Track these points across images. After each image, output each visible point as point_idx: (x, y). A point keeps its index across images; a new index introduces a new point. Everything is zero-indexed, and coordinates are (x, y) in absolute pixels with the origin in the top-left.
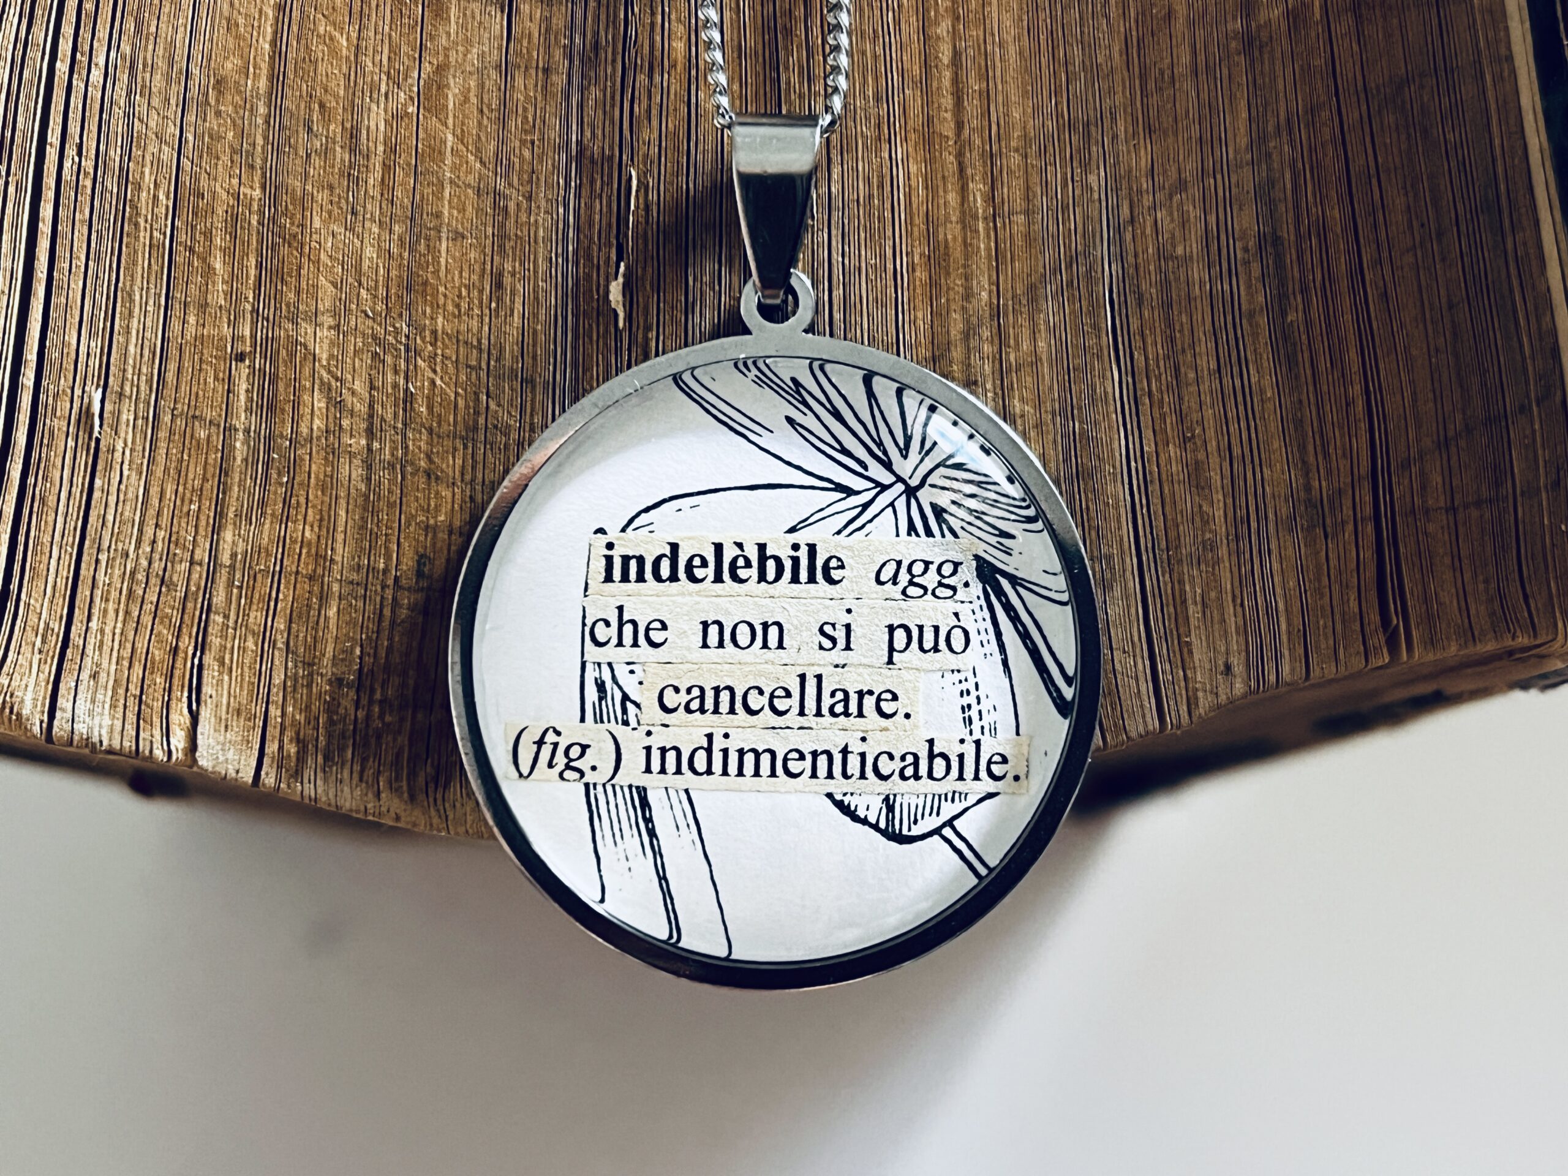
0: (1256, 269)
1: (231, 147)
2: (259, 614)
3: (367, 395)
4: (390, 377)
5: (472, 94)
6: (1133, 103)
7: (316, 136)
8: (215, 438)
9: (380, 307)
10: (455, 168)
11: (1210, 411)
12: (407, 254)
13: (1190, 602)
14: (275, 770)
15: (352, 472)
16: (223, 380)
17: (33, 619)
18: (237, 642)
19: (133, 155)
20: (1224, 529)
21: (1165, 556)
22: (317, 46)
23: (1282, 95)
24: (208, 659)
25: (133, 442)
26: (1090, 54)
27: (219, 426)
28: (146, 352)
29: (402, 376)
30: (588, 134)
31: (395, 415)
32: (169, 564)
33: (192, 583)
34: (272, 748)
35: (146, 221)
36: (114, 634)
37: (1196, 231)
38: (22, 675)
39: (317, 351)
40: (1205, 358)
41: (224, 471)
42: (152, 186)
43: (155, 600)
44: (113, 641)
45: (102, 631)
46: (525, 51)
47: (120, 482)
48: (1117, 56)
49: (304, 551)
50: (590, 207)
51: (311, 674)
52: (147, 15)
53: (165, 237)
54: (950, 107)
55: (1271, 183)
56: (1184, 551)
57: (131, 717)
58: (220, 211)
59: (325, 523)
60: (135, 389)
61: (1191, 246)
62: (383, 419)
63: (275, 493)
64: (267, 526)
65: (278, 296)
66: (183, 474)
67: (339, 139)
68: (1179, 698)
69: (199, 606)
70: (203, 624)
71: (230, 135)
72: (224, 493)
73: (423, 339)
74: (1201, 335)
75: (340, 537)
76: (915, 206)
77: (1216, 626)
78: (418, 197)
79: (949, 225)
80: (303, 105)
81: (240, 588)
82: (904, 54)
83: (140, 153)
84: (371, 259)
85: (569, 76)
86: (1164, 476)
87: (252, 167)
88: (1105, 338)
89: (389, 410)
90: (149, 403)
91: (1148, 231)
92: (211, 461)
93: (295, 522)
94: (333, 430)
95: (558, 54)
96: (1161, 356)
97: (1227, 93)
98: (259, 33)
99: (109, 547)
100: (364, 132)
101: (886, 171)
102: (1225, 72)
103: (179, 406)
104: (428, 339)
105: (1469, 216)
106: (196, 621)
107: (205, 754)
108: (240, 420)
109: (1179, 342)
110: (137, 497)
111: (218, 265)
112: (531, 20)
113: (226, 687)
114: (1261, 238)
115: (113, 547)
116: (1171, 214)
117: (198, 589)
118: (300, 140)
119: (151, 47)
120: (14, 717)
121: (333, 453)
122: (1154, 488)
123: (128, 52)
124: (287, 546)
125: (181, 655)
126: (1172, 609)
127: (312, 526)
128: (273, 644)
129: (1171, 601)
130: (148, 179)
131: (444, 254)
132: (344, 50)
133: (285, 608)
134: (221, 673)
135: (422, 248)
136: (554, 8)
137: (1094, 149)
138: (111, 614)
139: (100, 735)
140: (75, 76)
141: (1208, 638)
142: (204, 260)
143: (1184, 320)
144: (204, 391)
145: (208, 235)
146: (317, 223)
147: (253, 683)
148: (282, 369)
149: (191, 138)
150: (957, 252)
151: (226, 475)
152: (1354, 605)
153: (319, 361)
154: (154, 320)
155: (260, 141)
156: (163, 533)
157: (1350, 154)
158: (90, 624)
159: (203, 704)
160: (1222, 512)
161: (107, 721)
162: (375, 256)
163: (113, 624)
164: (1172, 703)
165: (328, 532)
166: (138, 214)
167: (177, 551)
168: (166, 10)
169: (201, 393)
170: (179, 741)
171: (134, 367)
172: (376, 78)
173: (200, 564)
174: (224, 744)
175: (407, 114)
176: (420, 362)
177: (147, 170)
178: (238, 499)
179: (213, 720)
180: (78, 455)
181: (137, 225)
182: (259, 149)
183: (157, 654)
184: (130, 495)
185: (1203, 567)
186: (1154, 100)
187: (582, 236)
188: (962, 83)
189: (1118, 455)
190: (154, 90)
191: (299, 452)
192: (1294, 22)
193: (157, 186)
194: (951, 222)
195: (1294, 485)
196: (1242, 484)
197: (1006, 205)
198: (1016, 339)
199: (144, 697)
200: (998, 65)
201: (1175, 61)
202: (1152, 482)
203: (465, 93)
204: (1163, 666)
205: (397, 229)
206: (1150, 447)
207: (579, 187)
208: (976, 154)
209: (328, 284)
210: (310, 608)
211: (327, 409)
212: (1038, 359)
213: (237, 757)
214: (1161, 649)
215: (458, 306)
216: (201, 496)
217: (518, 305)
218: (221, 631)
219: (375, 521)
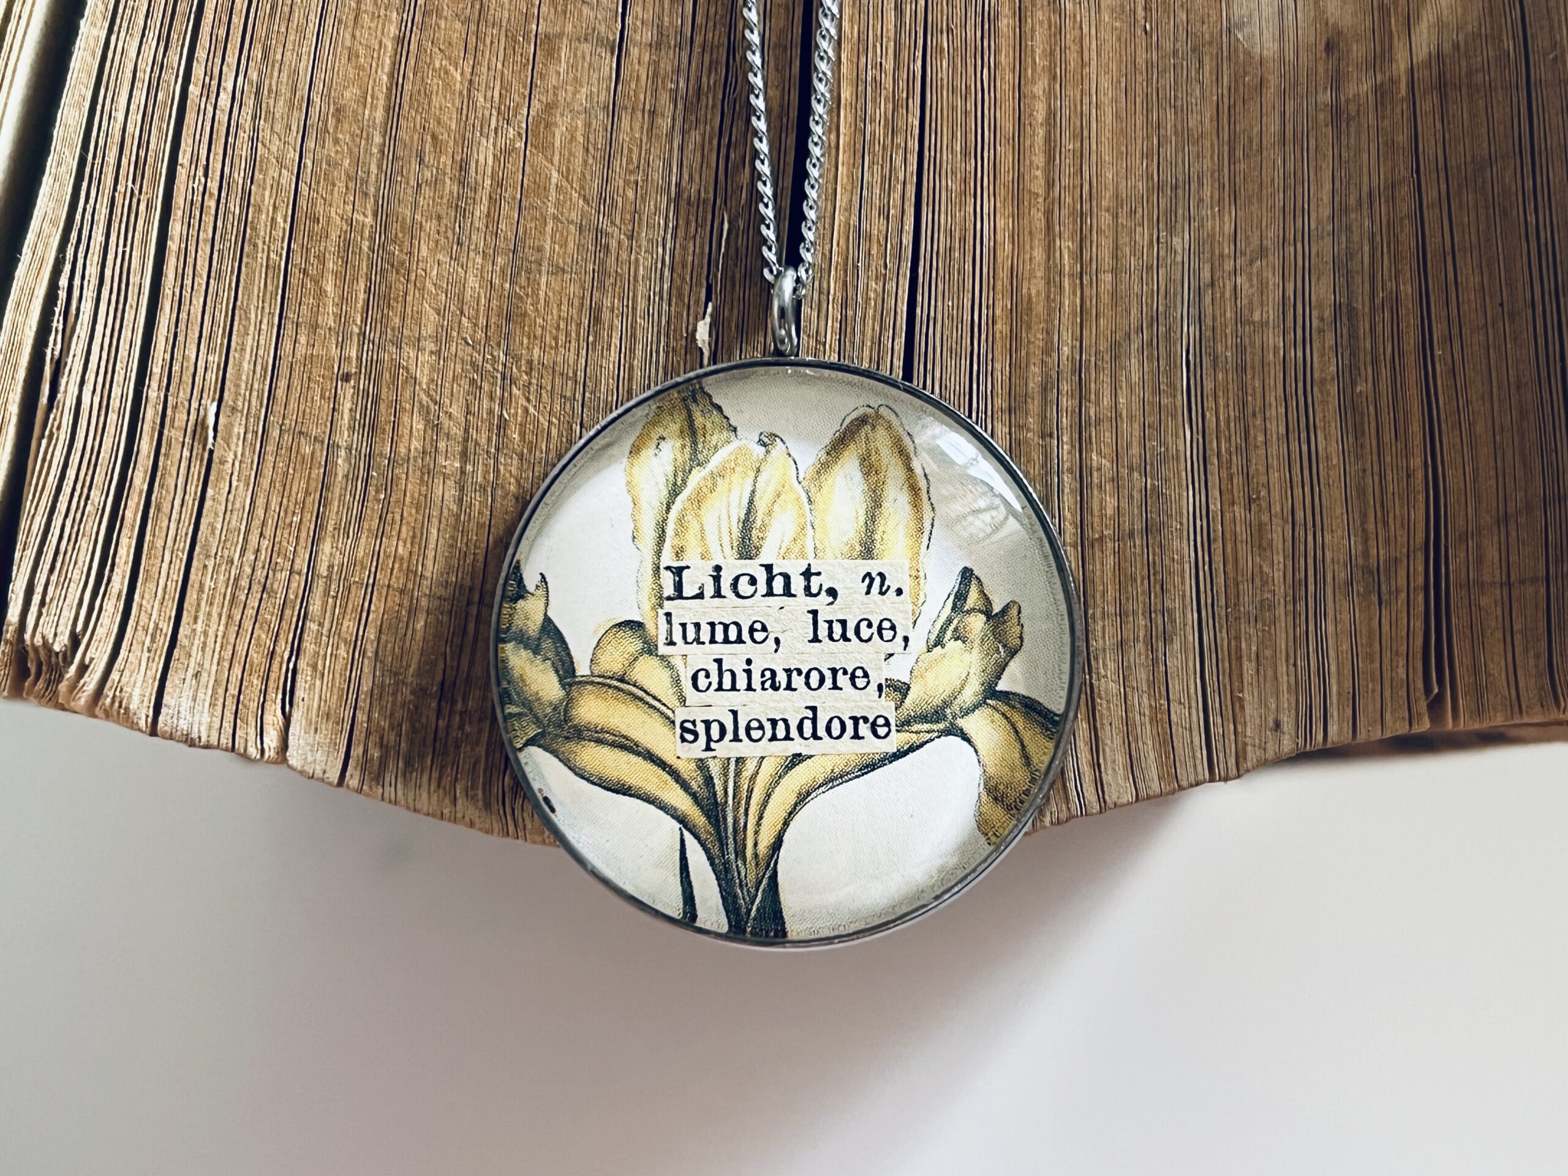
0: (1330, 338)
1: (347, 174)
2: (351, 623)
3: (463, 419)
4: (486, 404)
5: (578, 133)
6: (1220, 170)
7: (428, 167)
8: (318, 453)
9: (480, 335)
10: (558, 204)
11: (1276, 474)
12: (508, 285)
13: (1245, 659)
14: (358, 772)
15: (446, 492)
16: (329, 398)
17: (144, 619)
18: (330, 648)
19: (256, 177)
20: (1282, 590)
21: (1223, 613)
22: (432, 80)
23: (1365, 169)
24: (302, 664)
25: (242, 455)
26: (1182, 118)
27: (322, 442)
28: (258, 368)
29: (498, 402)
30: (686, 177)
31: (489, 439)
32: (270, 573)
33: (291, 591)
34: (357, 751)
35: (264, 243)
36: (217, 636)
37: (1274, 296)
38: (132, 672)
39: (418, 375)
40: (1274, 422)
41: (325, 486)
42: (271, 209)
43: (256, 605)
44: (215, 642)
45: (206, 633)
46: (632, 93)
47: (229, 492)
48: (1207, 119)
49: (397, 566)
50: (684, 248)
51: (397, 684)
52: (274, 42)
53: (281, 259)
54: (1041, 165)
55: (1350, 255)
56: (1242, 609)
57: (229, 716)
58: (334, 236)
59: (417, 540)
60: (246, 404)
61: (1268, 312)
62: (477, 444)
63: (373, 509)
64: (363, 540)
65: (384, 320)
66: (288, 487)
67: (448, 171)
68: (1228, 751)
69: (296, 613)
70: (299, 630)
71: (346, 162)
72: (325, 507)
73: (519, 368)
74: (1273, 399)
75: (430, 554)
76: (999, 260)
77: (1268, 685)
78: (521, 231)
79: (1033, 281)
80: (416, 137)
81: (336, 598)
82: (998, 111)
83: (261, 177)
84: (473, 289)
85: (674, 119)
86: (1228, 536)
87: (366, 195)
88: (1179, 397)
89: (483, 435)
90: (259, 419)
91: (1227, 295)
92: (313, 475)
93: (389, 537)
94: (429, 452)
95: (664, 98)
96: (1232, 418)
97: (1312, 164)
99: (216, 554)
100: (473, 165)
102: (1312, 142)
103: (287, 422)
104: (523, 368)
106: (293, 627)
107: (295, 753)
108: (343, 438)
109: (1250, 405)
110: (243, 508)
111: (329, 288)
112: (640, 63)
113: (317, 691)
114: (1337, 308)
115: (219, 554)
117: (296, 597)
118: (412, 171)
120: (122, 711)
121: (428, 473)
122: (1217, 546)
123: (254, 78)
124: (381, 558)
125: (278, 659)
126: (1227, 665)
127: (405, 543)
128: (363, 653)
129: (1227, 658)
130: (268, 202)
131: (543, 287)
132: (458, 85)
133: (376, 619)
134: (313, 678)
135: (523, 281)
136: (663, 52)
137: (1180, 212)
138: (215, 616)
139: (199, 732)
141: (1260, 694)
142: (317, 282)
143: (1257, 382)
144: (311, 408)
145: (322, 259)
146: (424, 252)
147: (343, 689)
148: (385, 390)
149: (309, 164)
150: (1040, 308)
151: (328, 489)
152: (1402, 672)
153: (420, 385)
154: (268, 338)
155: (374, 169)
156: (267, 542)
157: (1426, 230)
158: (196, 626)
159: (295, 707)
160: (1281, 574)
161: (206, 719)
162: (477, 285)
163: (216, 626)
164: (1221, 756)
165: (420, 549)
166: (257, 236)
167: (279, 560)
168: (291, 37)
169: (308, 410)
170: (272, 740)
171: (247, 383)
172: (487, 113)
173: (299, 574)
175: (514, 149)
177: (267, 193)
178: (337, 513)
179: (304, 722)
180: (192, 465)
181: (255, 245)
182: (373, 177)
183: (256, 657)
184: (237, 505)
185: (1259, 625)
186: (1241, 166)
187: (675, 275)
188: (1055, 141)
189: (1185, 512)
190: (277, 116)
191: (397, 471)
192: (1382, 97)
193: (275, 207)
194: (1035, 277)
195: (1353, 552)
196: (1302, 547)
197: (1094, 263)
198: (1097, 394)
199: (242, 697)
200: (1094, 126)
201: (1264, 129)
202: (1215, 540)
203: (572, 131)
204: (1215, 719)
205: (499, 260)
206: (1215, 506)
207: (675, 228)
208: (1065, 212)
209: (432, 311)
210: (399, 620)
211: (425, 431)
212: (1118, 415)
213: (324, 759)
214: (1214, 702)
215: (556, 339)
216: (303, 508)
217: (615, 341)
218: (316, 638)
219: (465, 540)
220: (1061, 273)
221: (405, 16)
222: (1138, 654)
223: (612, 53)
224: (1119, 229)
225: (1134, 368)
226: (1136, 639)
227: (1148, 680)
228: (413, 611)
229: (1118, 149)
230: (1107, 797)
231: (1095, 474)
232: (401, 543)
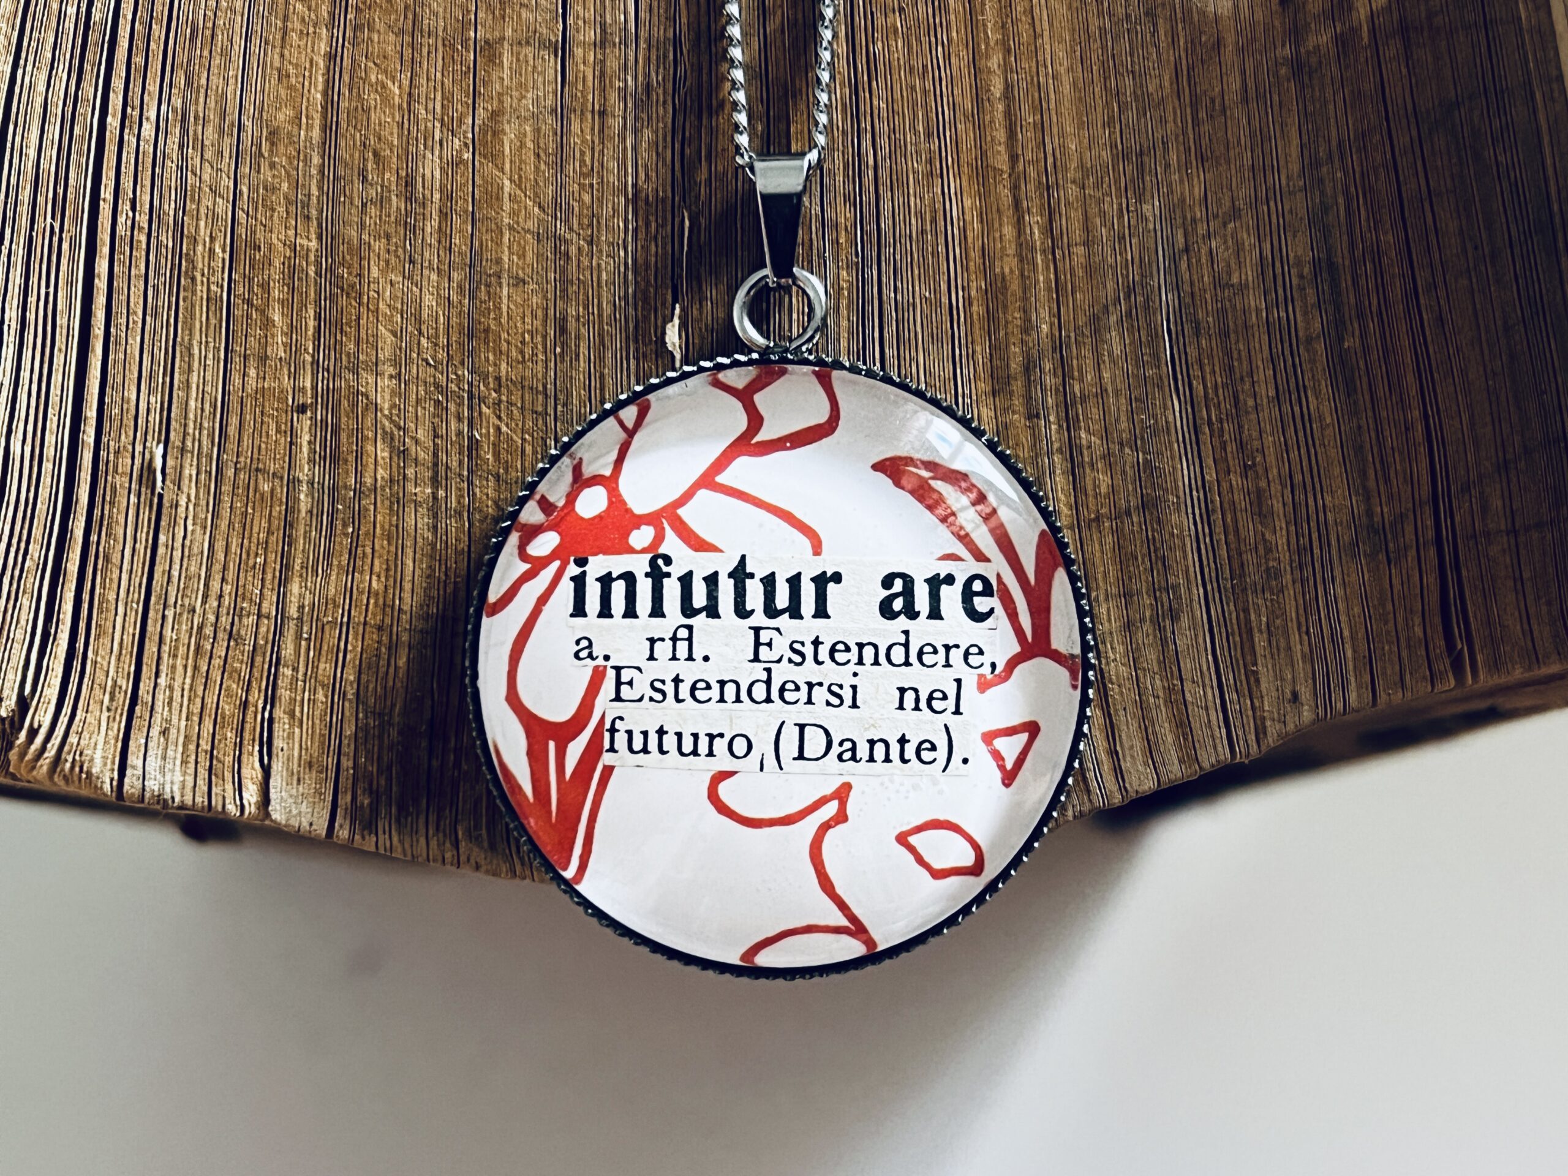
0: (1312, 299)
1: (286, 198)
2: (328, 665)
3: (431, 444)
4: (453, 425)
5: (528, 140)
6: (1184, 133)
7: (371, 185)
8: (278, 490)
9: (442, 355)
10: (514, 213)
11: (1270, 439)
12: (467, 301)
13: (1255, 631)
14: (348, 822)
15: (418, 521)
16: (285, 432)
17: (100, 677)
18: (307, 694)
19: (188, 208)
20: (1287, 557)
21: (1229, 585)
22: (369, 95)
23: (1332, 121)
24: (278, 713)
25: (197, 497)
26: (1141, 84)
27: (282, 478)
28: (207, 406)
29: (466, 423)
30: (642, 176)
31: (461, 463)
32: (236, 618)
33: (260, 636)
34: (345, 799)
35: (203, 275)
36: (183, 690)
37: (1251, 258)
38: (92, 734)
39: (379, 401)
40: (1263, 386)
41: (289, 524)
42: (207, 239)
43: (223, 654)
44: (182, 696)
45: (171, 688)
46: (579, 94)
47: (185, 537)
48: (1167, 84)
49: (372, 601)
50: (645, 250)
51: (381, 726)
52: (197, 67)
53: (222, 291)
54: (1003, 140)
55: (1325, 209)
56: (1248, 581)
57: (203, 773)
58: (277, 263)
59: (392, 573)
60: (197, 444)
61: (1247, 274)
62: (448, 467)
63: (341, 543)
64: (333, 578)
65: (337, 346)
66: (248, 527)
67: (394, 187)
68: (1247, 727)
69: (268, 659)
70: (272, 678)
71: (285, 186)
72: (290, 545)
73: (487, 385)
74: (1260, 363)
75: (407, 586)
76: (970, 240)
77: (1282, 655)
78: (476, 243)
79: (1005, 259)
80: (357, 155)
81: (309, 640)
82: (955, 88)
83: (194, 207)
84: (430, 307)
85: (625, 118)
86: (1226, 506)
87: (308, 218)
88: (1164, 368)
89: (454, 458)
90: (211, 458)
92: (274, 514)
93: (362, 573)
94: (398, 480)
95: (613, 97)
96: (1220, 385)
97: (1278, 121)
98: (310, 83)
99: (176, 602)
100: (419, 180)
101: (939, 206)
102: (1276, 97)
103: (242, 459)
104: (492, 386)
105: (1522, 238)
106: (265, 674)
107: (278, 807)
108: (304, 472)
109: (1237, 371)
110: (202, 552)
111: (276, 317)
112: (584, 63)
113: (297, 739)
114: (1316, 263)
115: (179, 602)
116: (1225, 242)
117: (267, 642)
118: (355, 190)
119: (202, 100)
120: (84, 776)
121: (398, 502)
122: (1217, 517)
123: (179, 106)
124: (354, 597)
125: (252, 709)
126: (1238, 639)
128: (343, 695)
129: (1237, 630)
130: (204, 233)
131: (505, 301)
132: (397, 99)
133: (354, 659)
134: (291, 726)
135: (483, 295)
136: (607, 51)
137: (1148, 179)
138: (180, 669)
139: (172, 793)
140: (127, 131)
141: (1274, 665)
142: (263, 312)
143: (1242, 348)
145: (266, 287)
146: (375, 272)
147: (324, 735)
148: (344, 419)
149: (245, 190)
150: (1015, 286)
151: (291, 526)
152: (1418, 630)
153: (381, 411)
154: (216, 374)
155: (315, 191)
156: (229, 587)
157: (1401, 178)
158: (159, 681)
159: (274, 758)
160: (1285, 540)
161: (178, 777)
162: (434, 304)
163: (181, 680)
164: (1240, 733)
165: (395, 582)
166: (194, 268)
167: (245, 605)
168: (216, 61)
169: (263, 446)
170: (251, 795)
171: (195, 422)
172: (430, 125)
174: (297, 797)
175: (462, 160)
176: (484, 409)
177: (202, 224)
178: (303, 551)
179: (285, 773)
180: (141, 510)
181: (193, 279)
182: (314, 199)
183: (227, 708)
184: (195, 550)
185: (1268, 595)
186: (1206, 128)
187: (639, 277)
188: (1016, 115)
189: (1180, 484)
190: (206, 142)
191: (363, 502)
192: (1343, 47)
193: (212, 239)
194: (1008, 256)
195: (1356, 511)
196: (1304, 511)
197: (1065, 237)
198: (1080, 370)
199: (215, 752)
200: (1052, 96)
201: (1225, 87)
202: (1214, 511)
203: (521, 137)
204: (1231, 696)
205: (455, 275)
206: (1211, 476)
207: (636, 230)
208: (1031, 186)
209: (388, 334)
210: (378, 656)
211: (391, 459)
212: (1103, 391)
213: (309, 810)
214: (1228, 678)
215: (522, 352)
216: (266, 549)
217: (583, 350)
218: (291, 684)
219: (443, 569)
220: (1033, 249)
221: (335, 31)
222: (1145, 634)
223: (556, 56)
224: (1088, 202)
225: (1115, 342)
226: (1142, 620)
227: (1159, 662)
228: (393, 648)
229: (1080, 119)
230: (1127, 785)
231: (1085, 453)
232: (374, 578)
